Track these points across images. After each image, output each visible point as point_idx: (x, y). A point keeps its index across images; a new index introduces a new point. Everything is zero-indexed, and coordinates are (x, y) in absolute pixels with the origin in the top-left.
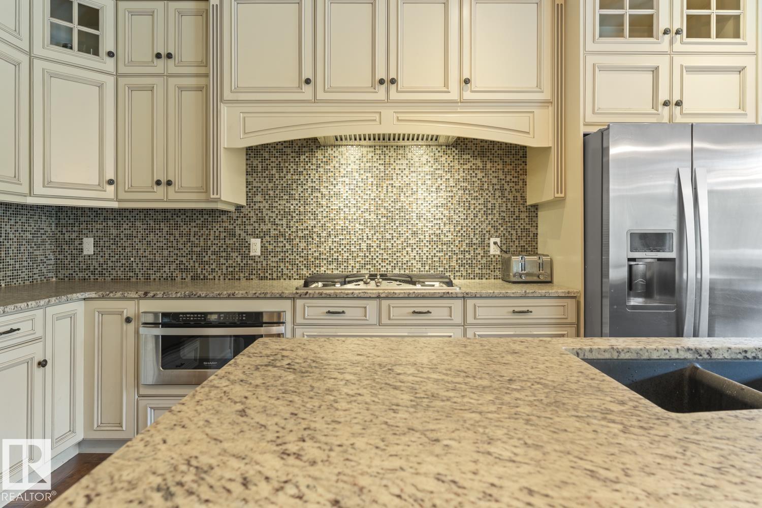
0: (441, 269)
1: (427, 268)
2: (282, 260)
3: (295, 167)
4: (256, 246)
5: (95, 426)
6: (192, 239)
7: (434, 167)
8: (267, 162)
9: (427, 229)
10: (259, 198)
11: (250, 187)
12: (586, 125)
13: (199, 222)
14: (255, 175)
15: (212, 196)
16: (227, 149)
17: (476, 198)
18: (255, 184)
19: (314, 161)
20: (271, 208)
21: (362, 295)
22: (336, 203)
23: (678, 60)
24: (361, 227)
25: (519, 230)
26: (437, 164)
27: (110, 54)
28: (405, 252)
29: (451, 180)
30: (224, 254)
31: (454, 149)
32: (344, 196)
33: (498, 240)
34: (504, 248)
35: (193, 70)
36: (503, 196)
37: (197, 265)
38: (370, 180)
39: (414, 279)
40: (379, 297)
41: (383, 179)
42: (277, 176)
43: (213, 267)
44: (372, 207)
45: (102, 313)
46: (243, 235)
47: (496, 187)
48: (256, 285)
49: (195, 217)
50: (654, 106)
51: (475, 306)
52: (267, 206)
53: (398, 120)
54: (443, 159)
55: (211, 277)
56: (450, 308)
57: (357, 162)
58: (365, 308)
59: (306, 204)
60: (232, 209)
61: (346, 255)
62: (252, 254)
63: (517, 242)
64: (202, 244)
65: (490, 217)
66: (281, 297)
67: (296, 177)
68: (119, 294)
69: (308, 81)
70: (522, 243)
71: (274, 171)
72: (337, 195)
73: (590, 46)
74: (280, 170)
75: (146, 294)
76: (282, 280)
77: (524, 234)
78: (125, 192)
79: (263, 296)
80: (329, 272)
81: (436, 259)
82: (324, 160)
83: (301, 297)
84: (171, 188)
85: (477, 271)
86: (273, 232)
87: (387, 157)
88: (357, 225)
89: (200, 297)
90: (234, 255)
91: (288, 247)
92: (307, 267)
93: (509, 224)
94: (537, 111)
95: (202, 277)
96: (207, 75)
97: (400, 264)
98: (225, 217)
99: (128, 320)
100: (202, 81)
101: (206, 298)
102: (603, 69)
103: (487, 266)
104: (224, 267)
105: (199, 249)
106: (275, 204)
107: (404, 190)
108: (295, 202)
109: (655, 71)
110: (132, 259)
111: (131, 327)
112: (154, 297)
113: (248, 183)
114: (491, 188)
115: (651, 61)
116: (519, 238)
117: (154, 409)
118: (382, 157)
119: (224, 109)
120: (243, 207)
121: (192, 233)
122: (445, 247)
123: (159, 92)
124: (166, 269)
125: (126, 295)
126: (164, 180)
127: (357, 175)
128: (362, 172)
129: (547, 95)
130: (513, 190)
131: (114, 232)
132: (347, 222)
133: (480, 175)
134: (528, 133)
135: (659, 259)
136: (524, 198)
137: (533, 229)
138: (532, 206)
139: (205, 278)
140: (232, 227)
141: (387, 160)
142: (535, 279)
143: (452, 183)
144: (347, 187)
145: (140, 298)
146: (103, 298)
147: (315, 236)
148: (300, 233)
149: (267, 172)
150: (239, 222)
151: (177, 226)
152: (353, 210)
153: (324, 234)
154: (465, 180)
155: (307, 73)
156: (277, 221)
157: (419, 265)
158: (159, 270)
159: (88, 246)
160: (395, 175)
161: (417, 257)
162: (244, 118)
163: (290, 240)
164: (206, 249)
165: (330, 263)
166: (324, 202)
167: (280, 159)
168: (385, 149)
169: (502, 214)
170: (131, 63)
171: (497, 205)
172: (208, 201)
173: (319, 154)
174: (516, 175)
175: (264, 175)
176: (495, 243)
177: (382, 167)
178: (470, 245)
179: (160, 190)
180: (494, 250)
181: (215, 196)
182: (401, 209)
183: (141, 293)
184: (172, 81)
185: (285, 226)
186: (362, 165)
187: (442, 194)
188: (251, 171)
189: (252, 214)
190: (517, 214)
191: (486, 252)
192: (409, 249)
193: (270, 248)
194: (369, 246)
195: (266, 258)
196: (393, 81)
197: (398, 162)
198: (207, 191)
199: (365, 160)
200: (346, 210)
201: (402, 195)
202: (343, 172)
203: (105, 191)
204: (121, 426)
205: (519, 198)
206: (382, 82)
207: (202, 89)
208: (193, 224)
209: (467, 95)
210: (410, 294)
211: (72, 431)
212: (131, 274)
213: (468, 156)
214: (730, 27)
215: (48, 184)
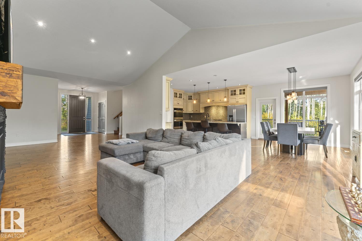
0: (223, 119)
3: (209, 108)
9: (221, 115)
11: (205, 111)
12: (229, 104)
16: (201, 108)
19: (211, 108)
23: (238, 97)
24: (215, 115)
26: (222, 108)
27: (193, 100)
35: (199, 100)
38: (216, 110)
44: (216, 112)
50: (236, 102)
52: (206, 113)
60: (203, 113)
69: (207, 101)
72: (213, 111)
73: (230, 97)
74: (207, 109)
87: (217, 107)
90: (203, 117)
97: (219, 119)
102: (231, 99)
107: (219, 111)
108: (209, 112)
115: (235, 98)
119: (201, 104)
121: (200, 115)
122: (223, 117)
126: (197, 110)
131: (193, 115)
135: (232, 118)
140: (203, 115)
153: (211, 115)
157: (221, 119)
159: (192, 117)
160: (218, 109)
162: (203, 105)
163: (208, 116)
164: (201, 117)
166: (211, 112)
172: (199, 112)
179: (196, 112)
181: (201, 112)
182: (219, 113)
184: (197, 101)
185: (208, 114)
186: (215, 108)
187: (223, 111)
188: (205, 109)
192: (219, 117)
194: (216, 117)
200: (213, 113)
202: (213, 109)
203: (193, 112)
206: (213, 101)
207: (199, 102)
209: (220, 101)
214: (244, 93)
215: (188, 111)
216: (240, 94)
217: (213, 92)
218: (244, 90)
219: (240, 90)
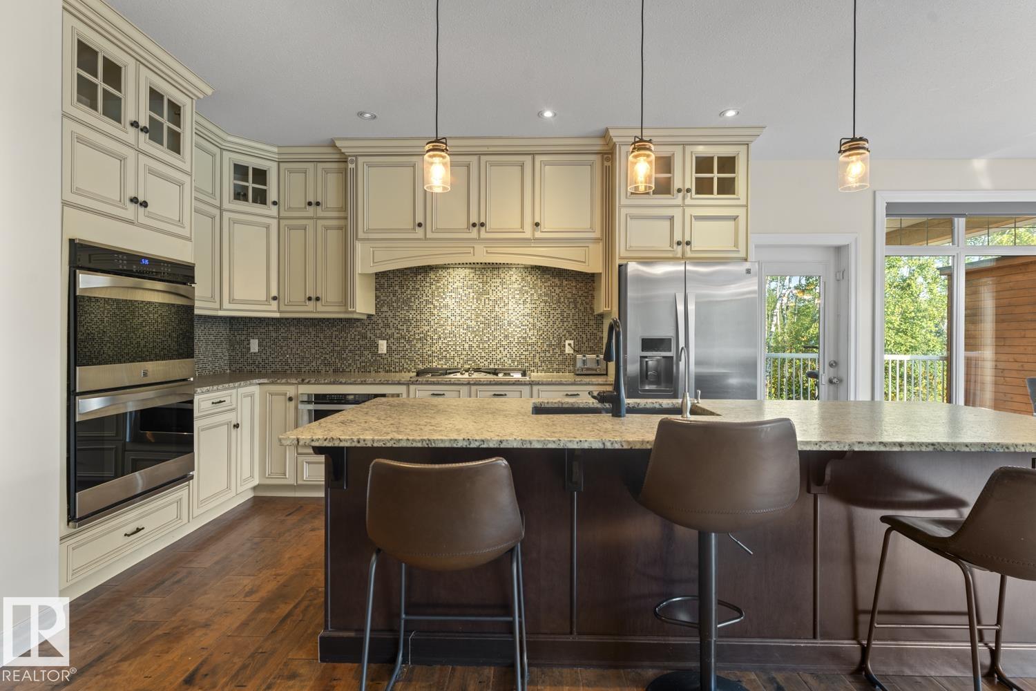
0: (527, 365)
1: (516, 363)
2: (403, 357)
3: (413, 285)
4: (383, 346)
5: (267, 475)
6: (334, 340)
7: (522, 285)
8: (392, 280)
9: (516, 333)
10: (385, 309)
11: (378, 300)
12: (621, 258)
13: (339, 327)
14: (382, 291)
15: (350, 310)
16: (360, 274)
17: (554, 309)
18: (382, 298)
19: (428, 280)
20: (395, 316)
21: (457, 382)
22: (445, 313)
23: (689, 211)
24: (465, 332)
25: (589, 334)
26: (524, 282)
27: (275, 203)
28: (498, 351)
29: (535, 294)
30: (358, 352)
31: (537, 270)
32: (451, 307)
33: (572, 342)
34: (577, 348)
35: (335, 214)
36: (576, 307)
37: (337, 361)
38: (472, 295)
39: (497, 372)
40: (469, 384)
41: (481, 294)
42: (399, 291)
43: (350, 362)
44: (473, 316)
45: (271, 394)
46: (373, 337)
47: (571, 300)
48: (382, 376)
49: (336, 323)
50: (671, 246)
51: (539, 390)
52: (392, 315)
53: (487, 253)
54: (529, 278)
55: (348, 370)
56: (521, 391)
57: (462, 281)
58: (459, 391)
59: (421, 313)
60: (365, 317)
61: (452, 353)
62: (380, 352)
63: (587, 344)
64: (341, 344)
65: (565, 324)
66: (399, 383)
67: (414, 292)
68: (284, 381)
69: (420, 225)
70: (591, 345)
71: (397, 288)
72: (446, 306)
73: (624, 201)
74: (402, 287)
75: (303, 380)
76: (403, 373)
77: (592, 337)
78: (285, 305)
79: (386, 382)
80: (439, 367)
81: (523, 357)
82: (436, 279)
83: (413, 383)
84: (319, 303)
85: (555, 366)
86: (396, 336)
87: (485, 277)
88: (461, 330)
89: (341, 383)
90: (366, 353)
91: (407, 346)
92: (423, 363)
93: (581, 330)
94: (591, 246)
95: (341, 370)
96: (346, 218)
97: (494, 361)
98: (358, 324)
99: (290, 399)
100: (342, 222)
101: (345, 383)
102: (634, 217)
103: (563, 362)
104: (358, 363)
105: (339, 348)
106: (398, 314)
107: (498, 302)
108: (413, 312)
109: (672, 218)
110: (288, 356)
111: (292, 404)
112: (308, 383)
113: (377, 297)
114: (566, 301)
115: (668, 212)
116: (588, 340)
117: (308, 463)
118: (481, 276)
119: (358, 245)
120: (373, 315)
121: (334, 337)
122: (530, 347)
123: (310, 231)
124: (314, 364)
125: (289, 381)
126: (314, 296)
127: (461, 290)
128: (465, 288)
129: (597, 234)
130: (584, 302)
131: (274, 335)
132: (454, 328)
133: (557, 291)
134: (585, 262)
135: (664, 357)
136: (592, 309)
137: (599, 333)
138: (599, 315)
139: (344, 371)
140: (363, 331)
141: (485, 279)
142: (594, 372)
143: (535, 297)
144: (453, 300)
145: (299, 383)
146: (272, 383)
147: (428, 338)
148: (417, 337)
149: (391, 288)
150: (370, 327)
151: (322, 331)
152: (458, 318)
153: (436, 337)
154: (546, 295)
155: (419, 219)
156: (399, 327)
157: (510, 362)
158: (308, 365)
159: (254, 346)
160: (491, 291)
161: (508, 355)
162: (373, 251)
163: (409, 341)
164: (344, 349)
165: (440, 359)
166: (435, 312)
167: (401, 279)
168: (483, 271)
169: (575, 322)
170: (290, 209)
171: (571, 315)
172: (346, 312)
173: (432, 275)
174: (586, 290)
175: (390, 290)
176: (569, 345)
177: (481, 285)
178: (549, 346)
179: (311, 304)
180: (568, 350)
181: (352, 309)
182: (496, 317)
183: (300, 380)
184: (320, 222)
185: (405, 331)
186: (465, 283)
187: (528, 305)
188: (379, 288)
189: (380, 321)
190: (587, 321)
191: (563, 352)
192: (502, 349)
193: (394, 347)
194: (471, 346)
195: (391, 356)
196: (482, 225)
197: (493, 280)
198: (346, 305)
199: (467, 279)
200: (453, 318)
201: (496, 306)
202: (450, 288)
203: (271, 305)
204: (285, 475)
205: (588, 309)
206: (474, 225)
207: (343, 229)
208: (335, 329)
209: (538, 235)
210: (491, 381)
211: (252, 476)
212: (287, 367)
213: (548, 276)
214: (727, 187)
215: (232, 301)
216: (703, 187)
217: (480, 155)
218: (728, 164)
219: (703, 164)
